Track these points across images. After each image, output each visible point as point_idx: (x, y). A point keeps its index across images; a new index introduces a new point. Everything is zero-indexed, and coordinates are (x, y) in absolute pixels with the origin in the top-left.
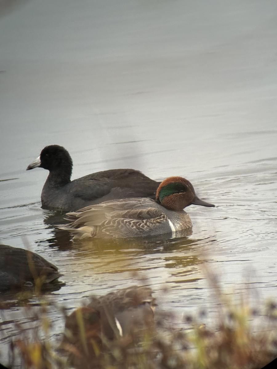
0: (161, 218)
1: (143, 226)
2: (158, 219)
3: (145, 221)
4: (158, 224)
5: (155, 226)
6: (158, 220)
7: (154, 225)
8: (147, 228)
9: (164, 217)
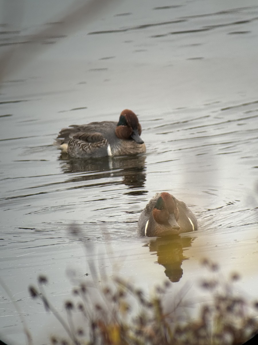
0: (101, 143)
1: (86, 149)
2: (99, 143)
3: (90, 144)
4: (97, 148)
5: (95, 150)
6: (99, 145)
7: (94, 148)
8: (89, 151)
9: (104, 142)
